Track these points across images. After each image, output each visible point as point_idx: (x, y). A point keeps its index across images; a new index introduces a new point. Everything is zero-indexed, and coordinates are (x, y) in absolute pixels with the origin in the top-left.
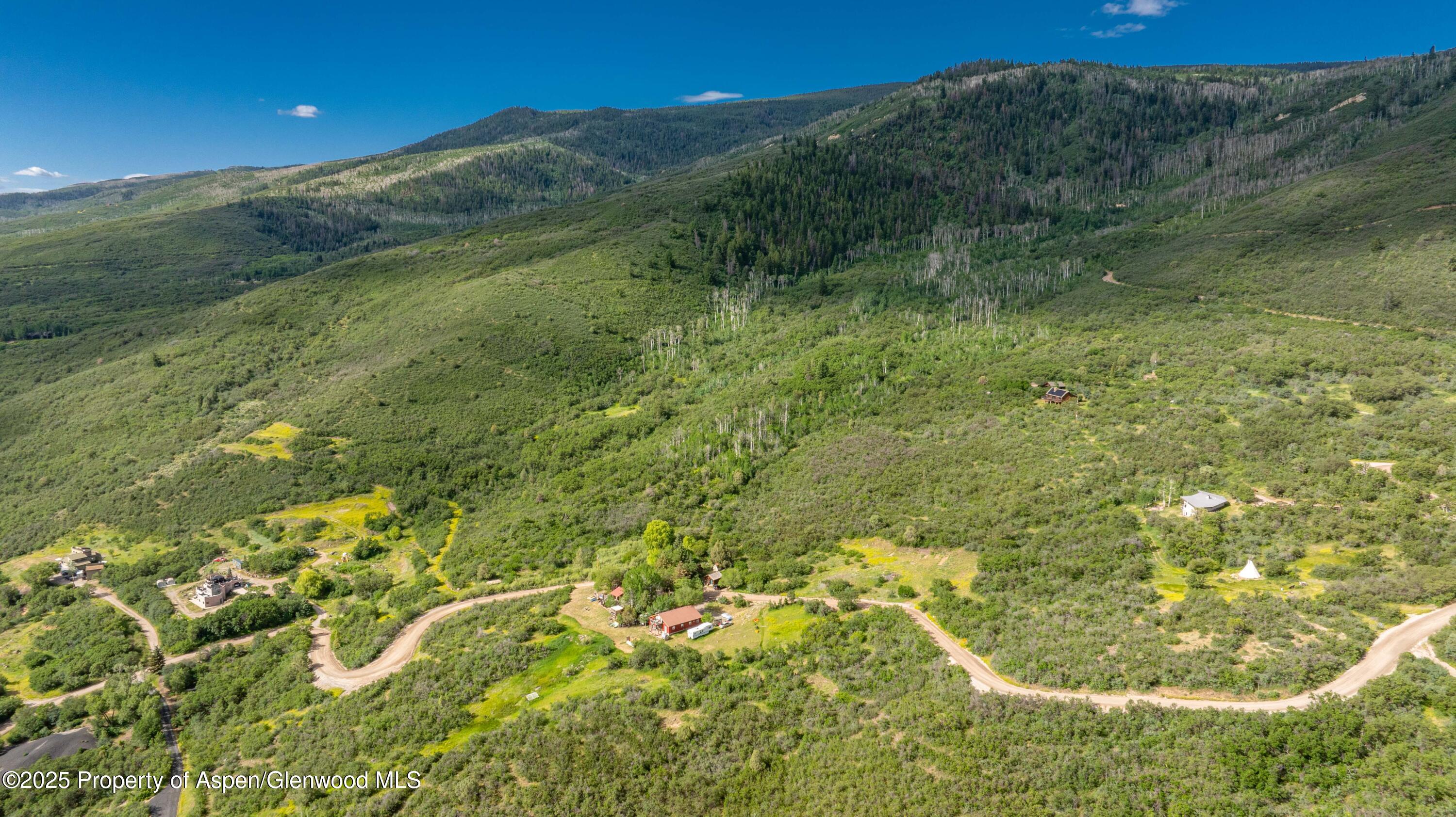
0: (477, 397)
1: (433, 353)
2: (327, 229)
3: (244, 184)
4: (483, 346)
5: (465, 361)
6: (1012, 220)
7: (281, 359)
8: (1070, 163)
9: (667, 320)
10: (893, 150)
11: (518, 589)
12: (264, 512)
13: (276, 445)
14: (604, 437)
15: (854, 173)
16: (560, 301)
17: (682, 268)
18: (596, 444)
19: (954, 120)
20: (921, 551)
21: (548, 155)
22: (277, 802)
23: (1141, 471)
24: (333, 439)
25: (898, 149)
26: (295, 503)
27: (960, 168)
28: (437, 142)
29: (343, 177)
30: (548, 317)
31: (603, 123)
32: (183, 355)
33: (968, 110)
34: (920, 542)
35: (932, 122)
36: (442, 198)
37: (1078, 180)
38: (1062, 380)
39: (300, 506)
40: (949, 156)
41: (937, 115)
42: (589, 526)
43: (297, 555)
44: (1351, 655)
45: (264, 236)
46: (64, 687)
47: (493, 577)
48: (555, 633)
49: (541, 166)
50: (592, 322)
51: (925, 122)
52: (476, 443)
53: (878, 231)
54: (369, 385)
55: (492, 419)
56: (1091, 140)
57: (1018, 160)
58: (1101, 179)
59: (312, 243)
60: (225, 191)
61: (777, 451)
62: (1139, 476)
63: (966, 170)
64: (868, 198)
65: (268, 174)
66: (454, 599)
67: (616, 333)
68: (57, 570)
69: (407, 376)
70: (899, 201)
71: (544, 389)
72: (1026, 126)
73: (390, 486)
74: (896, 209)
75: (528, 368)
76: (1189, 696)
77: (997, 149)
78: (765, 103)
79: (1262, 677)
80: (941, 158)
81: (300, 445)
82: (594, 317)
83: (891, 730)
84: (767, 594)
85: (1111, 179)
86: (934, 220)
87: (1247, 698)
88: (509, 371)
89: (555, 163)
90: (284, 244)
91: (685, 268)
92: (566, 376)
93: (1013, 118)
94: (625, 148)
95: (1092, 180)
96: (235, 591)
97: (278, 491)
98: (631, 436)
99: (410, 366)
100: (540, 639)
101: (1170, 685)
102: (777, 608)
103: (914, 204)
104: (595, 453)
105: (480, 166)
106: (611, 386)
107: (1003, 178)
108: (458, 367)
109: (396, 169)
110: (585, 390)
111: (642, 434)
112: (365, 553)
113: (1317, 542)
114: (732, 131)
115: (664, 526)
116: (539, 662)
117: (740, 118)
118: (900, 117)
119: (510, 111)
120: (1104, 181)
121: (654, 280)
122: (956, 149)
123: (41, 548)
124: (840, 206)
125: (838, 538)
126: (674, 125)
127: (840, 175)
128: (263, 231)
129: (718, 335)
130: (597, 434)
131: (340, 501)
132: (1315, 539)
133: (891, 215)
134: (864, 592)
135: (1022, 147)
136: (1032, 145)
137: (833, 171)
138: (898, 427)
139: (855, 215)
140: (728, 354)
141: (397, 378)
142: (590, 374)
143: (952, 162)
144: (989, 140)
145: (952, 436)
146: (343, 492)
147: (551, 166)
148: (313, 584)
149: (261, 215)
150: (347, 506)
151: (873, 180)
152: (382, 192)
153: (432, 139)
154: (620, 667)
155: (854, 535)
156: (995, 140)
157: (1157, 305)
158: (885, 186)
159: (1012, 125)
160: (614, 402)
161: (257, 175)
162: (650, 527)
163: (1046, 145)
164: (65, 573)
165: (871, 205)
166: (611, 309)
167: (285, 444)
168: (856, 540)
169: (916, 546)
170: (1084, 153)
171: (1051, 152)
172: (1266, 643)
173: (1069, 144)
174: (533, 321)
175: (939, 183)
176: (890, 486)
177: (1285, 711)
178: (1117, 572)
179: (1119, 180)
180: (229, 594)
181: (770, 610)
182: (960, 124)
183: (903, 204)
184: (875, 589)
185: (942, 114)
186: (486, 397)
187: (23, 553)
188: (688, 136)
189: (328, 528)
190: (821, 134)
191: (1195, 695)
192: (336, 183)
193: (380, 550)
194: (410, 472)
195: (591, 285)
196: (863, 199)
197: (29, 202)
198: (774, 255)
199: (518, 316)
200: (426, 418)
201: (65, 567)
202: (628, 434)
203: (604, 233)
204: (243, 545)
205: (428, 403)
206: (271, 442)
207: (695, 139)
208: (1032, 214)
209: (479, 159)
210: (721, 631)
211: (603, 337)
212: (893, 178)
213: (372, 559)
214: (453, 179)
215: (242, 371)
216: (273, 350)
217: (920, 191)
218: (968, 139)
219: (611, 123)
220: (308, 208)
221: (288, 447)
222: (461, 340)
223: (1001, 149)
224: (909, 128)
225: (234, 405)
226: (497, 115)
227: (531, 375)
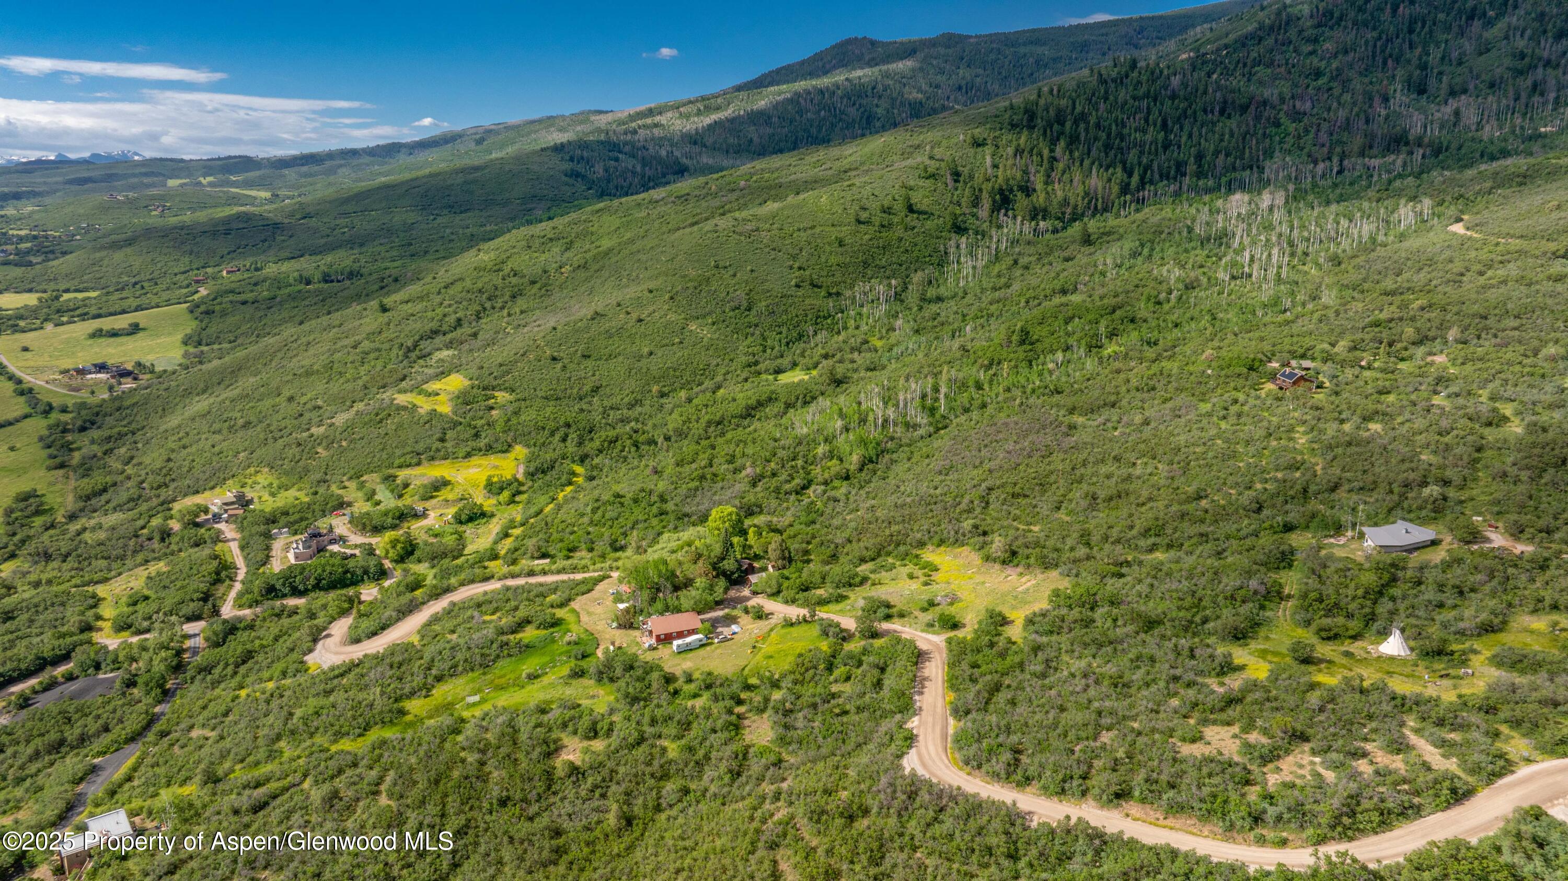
0: (651, 354)
1: (619, 305)
2: (634, 173)
3: (579, 128)
4: (672, 298)
5: (650, 315)
6: (1375, 151)
7: (493, 308)
8: (1484, 77)
9: (888, 273)
10: (1247, 70)
11: (559, 572)
12: (400, 467)
13: (442, 397)
14: (760, 404)
15: (1173, 97)
16: (767, 250)
17: (920, 213)
18: (749, 413)
19: (1331, 28)
20: (1009, 570)
21: (873, 88)
22: (185, 781)
23: (1346, 487)
24: (496, 394)
25: (1252, 67)
26: (433, 459)
27: (1330, 89)
28: (769, 79)
29: (662, 119)
30: (749, 268)
31: (942, 51)
32: (407, 302)
33: (1352, 14)
34: (1011, 557)
35: (1301, 32)
36: (756, 139)
37: (1490, 98)
38: (1313, 359)
39: (437, 463)
40: (1318, 74)
41: (1309, 24)
42: (670, 506)
43: (403, 514)
44: (1437, 795)
45: (571, 181)
46: (133, 629)
47: (544, 556)
48: (546, 629)
49: (864, 102)
50: (797, 274)
51: (1292, 33)
52: (631, 406)
53: (1191, 167)
54: (549, 338)
55: (656, 380)
56: (1521, 43)
57: (1410, 76)
58: (1524, 95)
59: (617, 188)
60: (561, 135)
61: (922, 432)
62: (1341, 494)
63: (1336, 92)
64: (1187, 128)
65: (602, 117)
66: (493, 577)
67: (820, 287)
68: (206, 511)
69: (588, 328)
70: (1227, 130)
71: (725, 348)
72: (1431, 32)
73: (528, 446)
74: (1222, 140)
75: (714, 324)
76: (1162, 822)
77: (1385, 63)
78: (1136, 20)
79: (1272, 811)
80: (1307, 77)
81: (464, 399)
82: (800, 268)
83: (779, 804)
84: (798, 606)
85: (1542, 94)
86: (1269, 154)
87: (1239, 838)
88: (693, 327)
89: (880, 97)
90: (590, 189)
91: (925, 213)
92: (753, 335)
93: (1413, 21)
94: (963, 78)
95: (1511, 94)
96: (330, 547)
97: (420, 447)
98: (788, 406)
99: (593, 319)
100: (530, 634)
101: (1143, 801)
102: (792, 625)
103: (1247, 132)
104: (746, 422)
105: (798, 103)
106: (798, 348)
107: (1386, 99)
108: (640, 320)
109: (718, 108)
110: (769, 351)
111: (799, 404)
112: (464, 517)
113: (1535, 611)
114: (1091, 55)
115: (730, 514)
116: (508, 660)
117: (1103, 38)
118: (1261, 27)
119: (849, 42)
120: (1529, 97)
121: (883, 226)
122: (1329, 64)
123: (212, 488)
124: (1149, 137)
125: (921, 544)
126: (1022, 50)
127: (1155, 100)
128: (571, 176)
129: (942, 291)
130: (752, 402)
131: (475, 460)
132: (1531, 607)
133: (1212, 147)
134: (902, 615)
135: (1420, 58)
136: (1435, 55)
137: (1147, 95)
138: (1072, 411)
139: (1166, 147)
140: (943, 314)
141: (577, 331)
142: (781, 333)
143: (1320, 82)
144: (1374, 53)
145: (1128, 425)
146: (480, 450)
147: (876, 101)
148: (394, 547)
149: (572, 159)
150: (480, 466)
151: (1198, 105)
152: (697, 133)
153: (765, 76)
154: (581, 676)
155: (941, 543)
156: (1383, 51)
157: (1501, 262)
158: (1212, 112)
159: (1411, 31)
160: (795, 365)
161: (593, 118)
162: (714, 513)
163: (1455, 55)
164: (214, 516)
165: (1190, 136)
166: (823, 260)
167: (451, 396)
168: (942, 548)
169: (1004, 562)
170: (1507, 62)
171: (1460, 64)
172: (1317, 760)
173: (1488, 50)
174: (731, 273)
175: (1285, 107)
176: (1015, 484)
177: (1272, 868)
178: (1210, 625)
179: (1552, 96)
180: (321, 550)
181: (783, 627)
182: (1338, 33)
183: (1232, 135)
184: (916, 613)
185: (1316, 21)
186: (660, 354)
187: (197, 492)
188: (1037, 62)
189: (449, 487)
190: (1174, 52)
191: (1170, 822)
192: (656, 125)
193: (483, 515)
194: (552, 434)
195: (809, 232)
196: (1181, 129)
197: (403, 150)
198: (1040, 199)
199: (717, 267)
200: (594, 375)
201: (214, 509)
202: (785, 403)
203: (854, 173)
204: (368, 500)
205: (600, 359)
206: (438, 394)
207: (1046, 66)
208: (1407, 143)
209: (797, 94)
210: (713, 647)
211: (806, 290)
212: (1225, 102)
213: (470, 525)
214: (770, 117)
215: (452, 319)
216: (489, 299)
217: (1258, 118)
218: (1346, 52)
219: (950, 51)
220: (620, 152)
221: (451, 400)
222: (651, 291)
223: (1390, 62)
224: (1270, 41)
225: (429, 354)
226: (833, 47)
227: (715, 332)
